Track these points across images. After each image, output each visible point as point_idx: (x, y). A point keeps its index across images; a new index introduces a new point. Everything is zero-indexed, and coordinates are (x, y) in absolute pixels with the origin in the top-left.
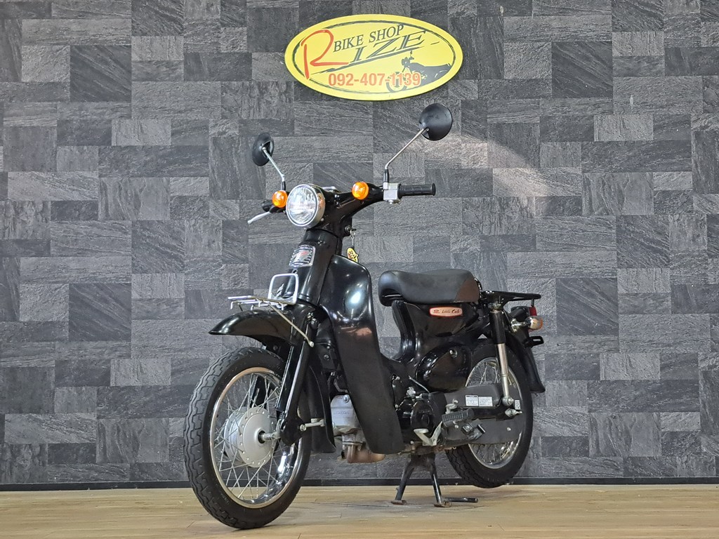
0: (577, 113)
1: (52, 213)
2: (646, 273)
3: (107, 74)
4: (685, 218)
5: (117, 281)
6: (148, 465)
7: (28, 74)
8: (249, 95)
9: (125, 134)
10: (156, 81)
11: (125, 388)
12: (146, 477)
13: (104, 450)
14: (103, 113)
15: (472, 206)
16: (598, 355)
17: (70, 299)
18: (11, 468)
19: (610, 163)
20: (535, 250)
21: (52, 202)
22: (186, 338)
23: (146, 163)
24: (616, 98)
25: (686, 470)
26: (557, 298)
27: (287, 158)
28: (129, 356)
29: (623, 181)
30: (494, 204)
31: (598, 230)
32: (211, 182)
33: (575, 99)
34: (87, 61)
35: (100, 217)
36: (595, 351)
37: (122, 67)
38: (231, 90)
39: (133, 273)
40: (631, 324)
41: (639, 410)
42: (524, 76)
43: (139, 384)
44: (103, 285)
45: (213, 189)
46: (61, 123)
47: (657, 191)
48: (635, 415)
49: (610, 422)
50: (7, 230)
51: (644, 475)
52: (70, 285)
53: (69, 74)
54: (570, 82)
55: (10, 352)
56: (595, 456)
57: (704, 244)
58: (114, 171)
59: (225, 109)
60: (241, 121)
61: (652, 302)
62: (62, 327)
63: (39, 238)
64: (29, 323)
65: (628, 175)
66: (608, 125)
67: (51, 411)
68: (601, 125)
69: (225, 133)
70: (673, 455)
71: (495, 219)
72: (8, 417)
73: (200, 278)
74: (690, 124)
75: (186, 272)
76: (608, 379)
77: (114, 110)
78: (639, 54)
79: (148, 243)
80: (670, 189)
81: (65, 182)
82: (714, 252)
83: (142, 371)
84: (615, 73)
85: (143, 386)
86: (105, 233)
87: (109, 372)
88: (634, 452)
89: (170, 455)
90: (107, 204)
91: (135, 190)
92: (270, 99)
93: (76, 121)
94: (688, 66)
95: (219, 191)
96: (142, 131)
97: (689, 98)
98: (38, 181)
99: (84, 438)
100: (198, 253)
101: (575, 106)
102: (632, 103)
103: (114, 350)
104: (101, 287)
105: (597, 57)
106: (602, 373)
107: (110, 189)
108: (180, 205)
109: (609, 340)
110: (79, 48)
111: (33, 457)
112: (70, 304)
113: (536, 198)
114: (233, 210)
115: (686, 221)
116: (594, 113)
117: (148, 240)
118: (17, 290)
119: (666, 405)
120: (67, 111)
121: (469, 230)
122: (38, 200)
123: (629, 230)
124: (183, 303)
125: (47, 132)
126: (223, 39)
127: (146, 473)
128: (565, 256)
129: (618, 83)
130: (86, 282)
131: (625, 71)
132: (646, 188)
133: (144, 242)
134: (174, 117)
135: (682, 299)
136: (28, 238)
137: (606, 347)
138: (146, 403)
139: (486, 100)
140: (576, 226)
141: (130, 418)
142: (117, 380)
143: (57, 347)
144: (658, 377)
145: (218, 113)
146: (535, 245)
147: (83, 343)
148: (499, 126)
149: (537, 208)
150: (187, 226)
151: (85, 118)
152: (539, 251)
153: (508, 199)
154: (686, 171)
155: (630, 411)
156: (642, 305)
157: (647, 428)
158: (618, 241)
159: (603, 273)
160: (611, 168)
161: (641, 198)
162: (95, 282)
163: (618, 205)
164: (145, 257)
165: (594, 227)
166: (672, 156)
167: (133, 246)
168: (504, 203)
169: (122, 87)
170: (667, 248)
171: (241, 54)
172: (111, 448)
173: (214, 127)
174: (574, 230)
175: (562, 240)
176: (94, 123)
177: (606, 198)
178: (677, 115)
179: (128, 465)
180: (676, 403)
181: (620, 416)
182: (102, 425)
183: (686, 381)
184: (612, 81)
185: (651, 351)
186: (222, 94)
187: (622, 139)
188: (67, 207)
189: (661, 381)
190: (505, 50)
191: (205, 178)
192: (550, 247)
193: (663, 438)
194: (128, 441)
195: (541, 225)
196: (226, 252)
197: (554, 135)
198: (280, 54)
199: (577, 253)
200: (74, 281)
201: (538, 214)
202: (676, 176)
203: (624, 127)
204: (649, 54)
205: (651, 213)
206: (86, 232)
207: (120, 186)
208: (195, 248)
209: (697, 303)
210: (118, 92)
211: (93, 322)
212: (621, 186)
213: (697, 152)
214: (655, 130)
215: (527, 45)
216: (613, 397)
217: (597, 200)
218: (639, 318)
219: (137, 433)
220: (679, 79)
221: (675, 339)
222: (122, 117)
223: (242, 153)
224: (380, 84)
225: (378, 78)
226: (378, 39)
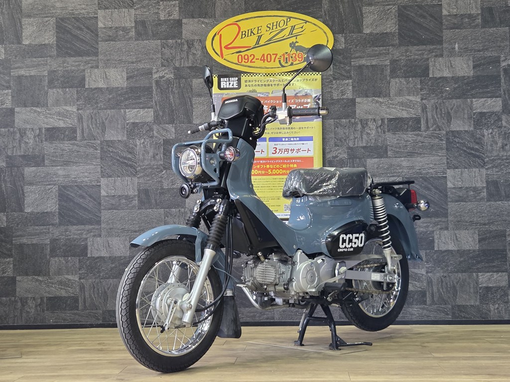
0: (417, 57)
1: (45, 135)
2: (468, 172)
3: (81, 37)
4: (496, 132)
5: (91, 183)
7: (27, 39)
8: (181, 49)
9: (96, 79)
10: (116, 41)
11: (98, 258)
12: (113, 320)
13: (85, 302)
14: (79, 65)
15: (341, 126)
16: (433, 232)
17: (59, 196)
18: (21, 314)
19: (442, 92)
20: (387, 157)
21: (45, 128)
22: (139, 223)
23: (109, 99)
24: (445, 45)
25: (498, 315)
28: (100, 236)
29: (451, 105)
30: (357, 124)
31: (433, 142)
32: (155, 112)
33: (415, 47)
34: (67, 29)
35: (78, 138)
36: (431, 229)
37: (92, 32)
38: (168, 46)
39: (102, 177)
40: (457, 210)
41: (463, 272)
42: (378, 31)
43: (107, 255)
44: (81, 186)
45: (156, 117)
46: (51, 72)
47: (476, 113)
48: (460, 275)
49: (442, 280)
50: (15, 149)
51: (467, 318)
52: (59, 186)
53: (55, 38)
54: (411, 34)
55: (18, 233)
56: (430, 305)
58: (88, 106)
59: (164, 59)
60: (176, 68)
61: (472, 193)
62: (54, 215)
63: (37, 154)
64: (32, 213)
65: (454, 101)
66: (440, 65)
67: (47, 274)
68: (434, 65)
69: (163, 77)
70: (487, 304)
71: (358, 135)
72: (18, 278)
73: (148, 180)
74: (500, 63)
75: (138, 176)
76: (440, 249)
77: (87, 63)
78: (462, 13)
79: (111, 156)
80: (485, 111)
81: (54, 114)
83: (109, 246)
84: (444, 27)
85: (110, 257)
86: (82, 150)
87: (87, 246)
88: (459, 302)
90: (83, 129)
91: (102, 120)
92: (195, 52)
93: (61, 71)
94: (498, 20)
95: (160, 118)
96: (106, 77)
97: (498, 44)
98: (36, 114)
99: (70, 292)
100: (146, 163)
101: (415, 52)
102: (457, 48)
103: (89, 231)
104: (80, 188)
105: (432, 16)
106: (436, 245)
107: (85, 118)
108: (134, 129)
109: (440, 221)
110: (62, 19)
111: (36, 306)
112: (59, 199)
113: (388, 119)
114: (171, 132)
115: (497, 134)
116: (429, 56)
117: (111, 154)
118: (23, 190)
119: (482, 267)
120: (54, 64)
121: (338, 142)
122: (36, 127)
123: (455, 141)
124: (136, 198)
125: (41, 79)
126: (162, 10)
127: (114, 316)
128: (409, 161)
129: (447, 34)
130: (70, 184)
131: (452, 25)
132: (468, 111)
133: (109, 155)
134: (128, 66)
135: (495, 190)
136: (30, 154)
137: (439, 226)
138: (112, 269)
140: (416, 139)
141: (102, 279)
142: (92, 252)
143: (50, 230)
144: (477, 247)
145: (159, 63)
146: (387, 152)
147: (68, 227)
148: (360, 67)
149: (388, 126)
150: (138, 144)
151: (67, 69)
152: (390, 157)
153: (367, 120)
154: (497, 97)
155: (457, 272)
156: (465, 196)
157: (469, 284)
158: (447, 149)
159: (437, 173)
160: (442, 96)
161: (464, 118)
162: (76, 184)
163: (447, 123)
164: (110, 166)
165: (429, 139)
166: (487, 86)
167: (101, 159)
168: (364, 123)
169: (92, 46)
170: (484, 154)
171: (174, 20)
172: (89, 299)
173: (156, 72)
174: (415, 142)
175: (406, 149)
176: (73, 72)
177: (438, 118)
178: (490, 56)
179: (101, 312)
180: (490, 266)
181: (449, 276)
182: (82, 284)
183: (498, 250)
184: (442, 32)
185: (472, 229)
186: (162, 49)
187: (450, 75)
188: (55, 132)
189: (479, 250)
190: (364, 12)
191: (150, 109)
192: (398, 154)
193: (481, 291)
194: (100, 294)
195: (391, 139)
196: (166, 162)
197: (400, 73)
198: (202, 19)
199: (417, 158)
200: (61, 183)
201: (389, 131)
202: (489, 101)
203: (452, 66)
204: (469, 13)
205: (472, 129)
206: (69, 149)
207: (91, 116)
208: (144, 159)
209: (505, 193)
210: (89, 50)
211: (75, 212)
212: (449, 109)
213: (505, 83)
214: (474, 68)
215: (380, 8)
216: (444, 262)
217: (432, 120)
218: (463, 205)
219: (106, 288)
220: (491, 30)
221: (491, 220)
222: (92, 67)
223: (176, 91)
224: (274, 61)
225: (273, 57)
226: (272, 29)
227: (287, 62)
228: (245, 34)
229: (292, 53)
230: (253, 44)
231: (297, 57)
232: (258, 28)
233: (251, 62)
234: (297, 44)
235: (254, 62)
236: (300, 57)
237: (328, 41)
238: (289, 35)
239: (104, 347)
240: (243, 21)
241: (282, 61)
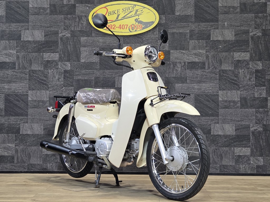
0: (204, 29)
2: (230, 92)
3: (19, 12)
4: (246, 71)
5: (23, 93)
6: (34, 165)
8: (75, 21)
9: (27, 36)
10: (39, 15)
11: (26, 134)
12: (34, 169)
13: (18, 159)
16: (210, 124)
17: (5, 100)
19: (217, 49)
20: (187, 83)
22: (49, 116)
23: (34, 47)
24: (220, 23)
25: (244, 171)
26: (195, 102)
27: (89, 45)
28: (27, 122)
29: (222, 55)
30: (171, 64)
31: (212, 75)
32: (59, 55)
33: (203, 23)
34: (12, 7)
35: (17, 68)
36: (209, 123)
37: (26, 9)
38: (67, 18)
39: (29, 90)
40: (224, 113)
41: (226, 147)
42: (183, 14)
43: (31, 133)
44: (17, 94)
45: (60, 57)
46: (2, 31)
47: (235, 60)
48: (224, 148)
49: (214, 151)
51: (228, 172)
52: (5, 94)
53: (5, 12)
54: (201, 16)
57: (254, 81)
58: (22, 50)
59: (65, 26)
60: (72, 31)
61: (232, 104)
62: (2, 111)
65: (224, 53)
66: (216, 34)
68: (214, 34)
69: (65, 35)
70: (239, 164)
71: (171, 71)
73: (55, 92)
74: (249, 33)
75: (49, 90)
76: (214, 134)
77: (22, 27)
78: (229, 5)
79: (35, 79)
80: (240, 59)
81: (3, 55)
82: (257, 84)
83: (32, 128)
84: (219, 13)
86: (19, 75)
87: (20, 128)
88: (224, 163)
89: (43, 161)
90: (19, 63)
91: (30, 58)
92: (83, 22)
93: (8, 31)
94: (249, 10)
95: (63, 58)
96: (33, 35)
99: (10, 153)
100: (54, 83)
101: (203, 26)
102: (226, 25)
103: (21, 120)
104: (17, 95)
105: (212, 6)
106: (212, 132)
107: (20, 57)
108: (48, 64)
109: (215, 119)
110: (9, 2)
112: (5, 102)
113: (187, 62)
114: (68, 66)
116: (211, 29)
117: (35, 77)
119: (237, 144)
120: (4, 27)
123: (224, 76)
124: (48, 102)
127: (34, 167)
128: (198, 85)
129: (221, 17)
130: (11, 94)
131: (224, 12)
132: (231, 59)
133: (33, 78)
134: (45, 29)
135: (244, 103)
137: (214, 122)
138: (34, 141)
139: (168, 23)
141: (27, 146)
142: (23, 132)
144: (234, 134)
145: (63, 28)
146: (187, 80)
147: (10, 117)
148: (173, 33)
149: (187, 66)
150: (50, 72)
151: (11, 30)
152: (188, 83)
153: (176, 62)
154: (247, 52)
155: (223, 147)
156: (228, 105)
157: (229, 153)
158: (219, 80)
159: (213, 92)
160: (217, 51)
161: (229, 63)
162: (14, 93)
163: (220, 65)
164: (34, 84)
165: (210, 74)
166: (242, 46)
167: (29, 80)
168: (175, 64)
169: (25, 17)
170: (239, 83)
171: (72, 4)
172: (20, 157)
173: (61, 33)
174: (202, 75)
175: (197, 79)
176: (14, 31)
177: (215, 63)
178: (244, 29)
179: (27, 164)
180: (241, 144)
181: (218, 149)
182: (17, 149)
183: (245, 135)
184: (218, 16)
185: (231, 123)
186: (64, 20)
187: (222, 39)
188: (4, 64)
189: (235, 135)
190: (176, 3)
191: (57, 53)
192: (192, 82)
193: (235, 157)
194: (26, 155)
195: (189, 73)
196: (65, 82)
197: (195, 37)
198: (87, 5)
199: (203, 84)
200: (6, 93)
201: (188, 69)
202: (243, 54)
203: (223, 34)
204: (233, 5)
205: (233, 69)
206: (11, 74)
207: (24, 56)
208: (53, 81)
209: (250, 105)
210: (24, 19)
211: (14, 109)
212: (221, 58)
213: (252, 44)
214: (235, 35)
215: (185, 1)
216: (216, 141)
217: (211, 63)
218: (227, 110)
219: (30, 152)
220: (245, 15)
221: (241, 119)
222: (25, 29)
223: (72, 44)
224: (126, 29)
225: (126, 26)
226: (126, 11)
227: (133, 30)
228: (110, 13)
229: (136, 24)
230: (114, 19)
231: (139, 27)
232: (118, 10)
233: (113, 29)
234: (139, 20)
235: (115, 29)
236: (140, 27)
237: (156, 18)
238: (134, 15)
239: (26, 183)
240: (109, 6)
241: (130, 29)
